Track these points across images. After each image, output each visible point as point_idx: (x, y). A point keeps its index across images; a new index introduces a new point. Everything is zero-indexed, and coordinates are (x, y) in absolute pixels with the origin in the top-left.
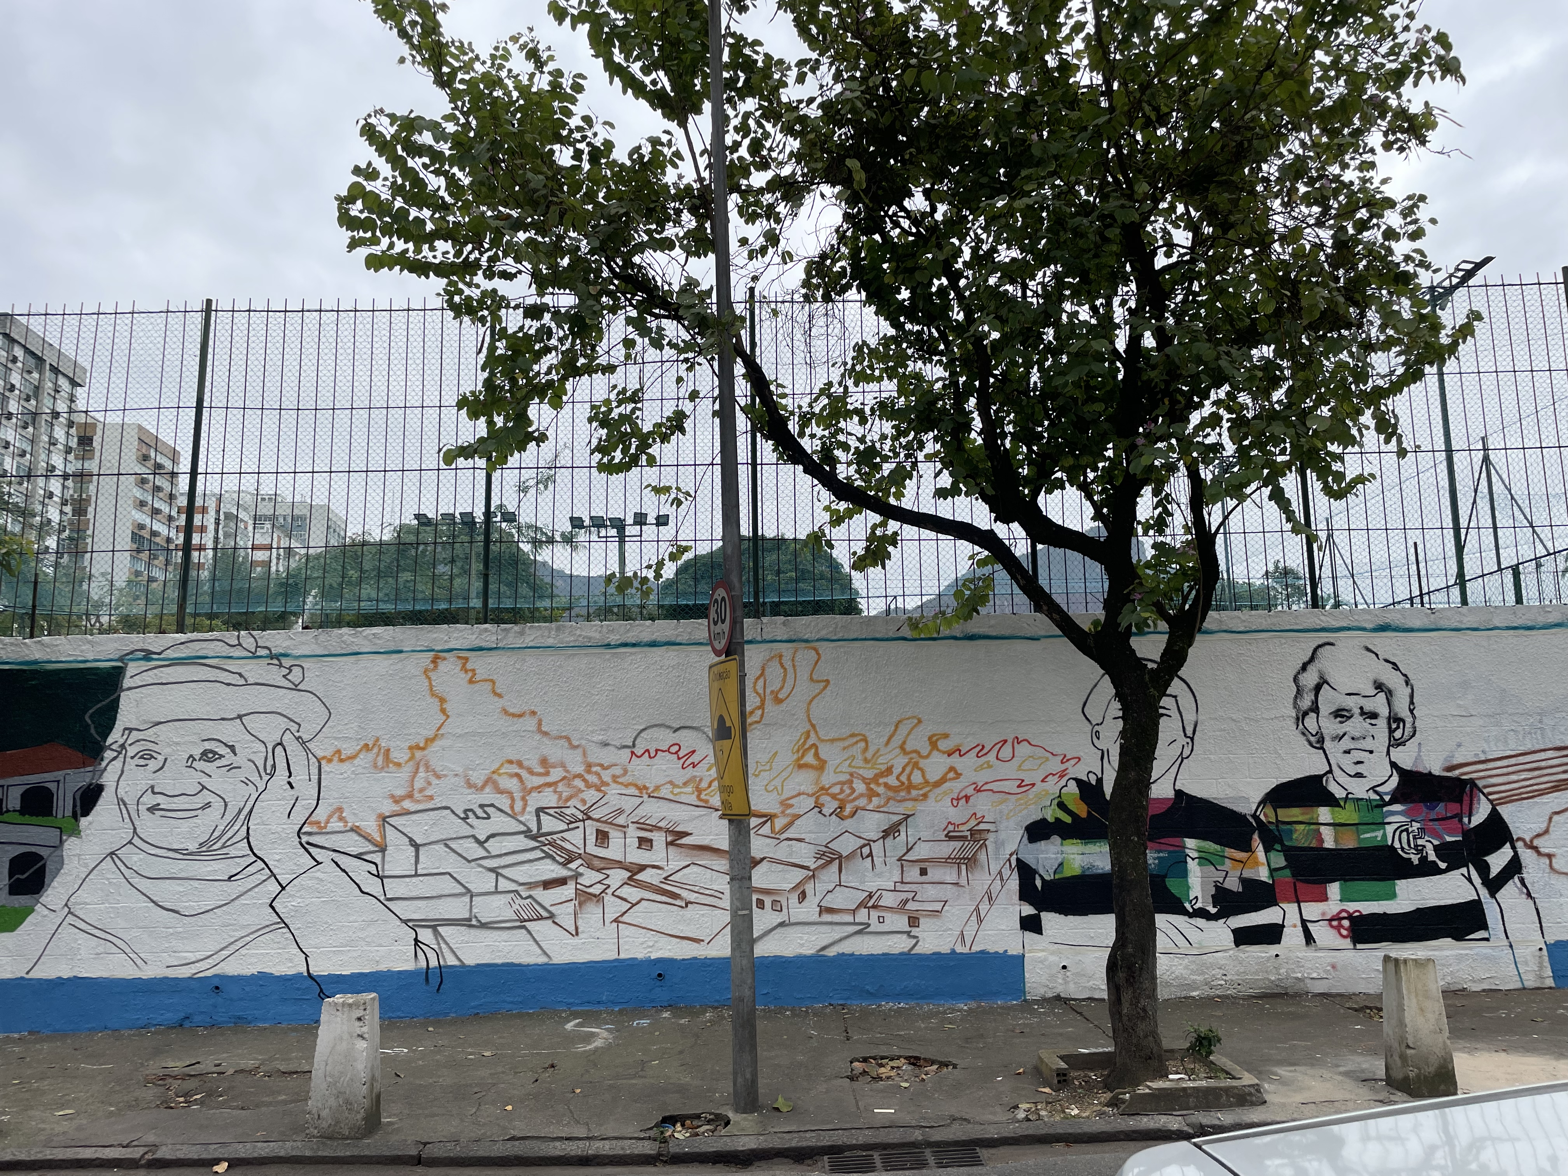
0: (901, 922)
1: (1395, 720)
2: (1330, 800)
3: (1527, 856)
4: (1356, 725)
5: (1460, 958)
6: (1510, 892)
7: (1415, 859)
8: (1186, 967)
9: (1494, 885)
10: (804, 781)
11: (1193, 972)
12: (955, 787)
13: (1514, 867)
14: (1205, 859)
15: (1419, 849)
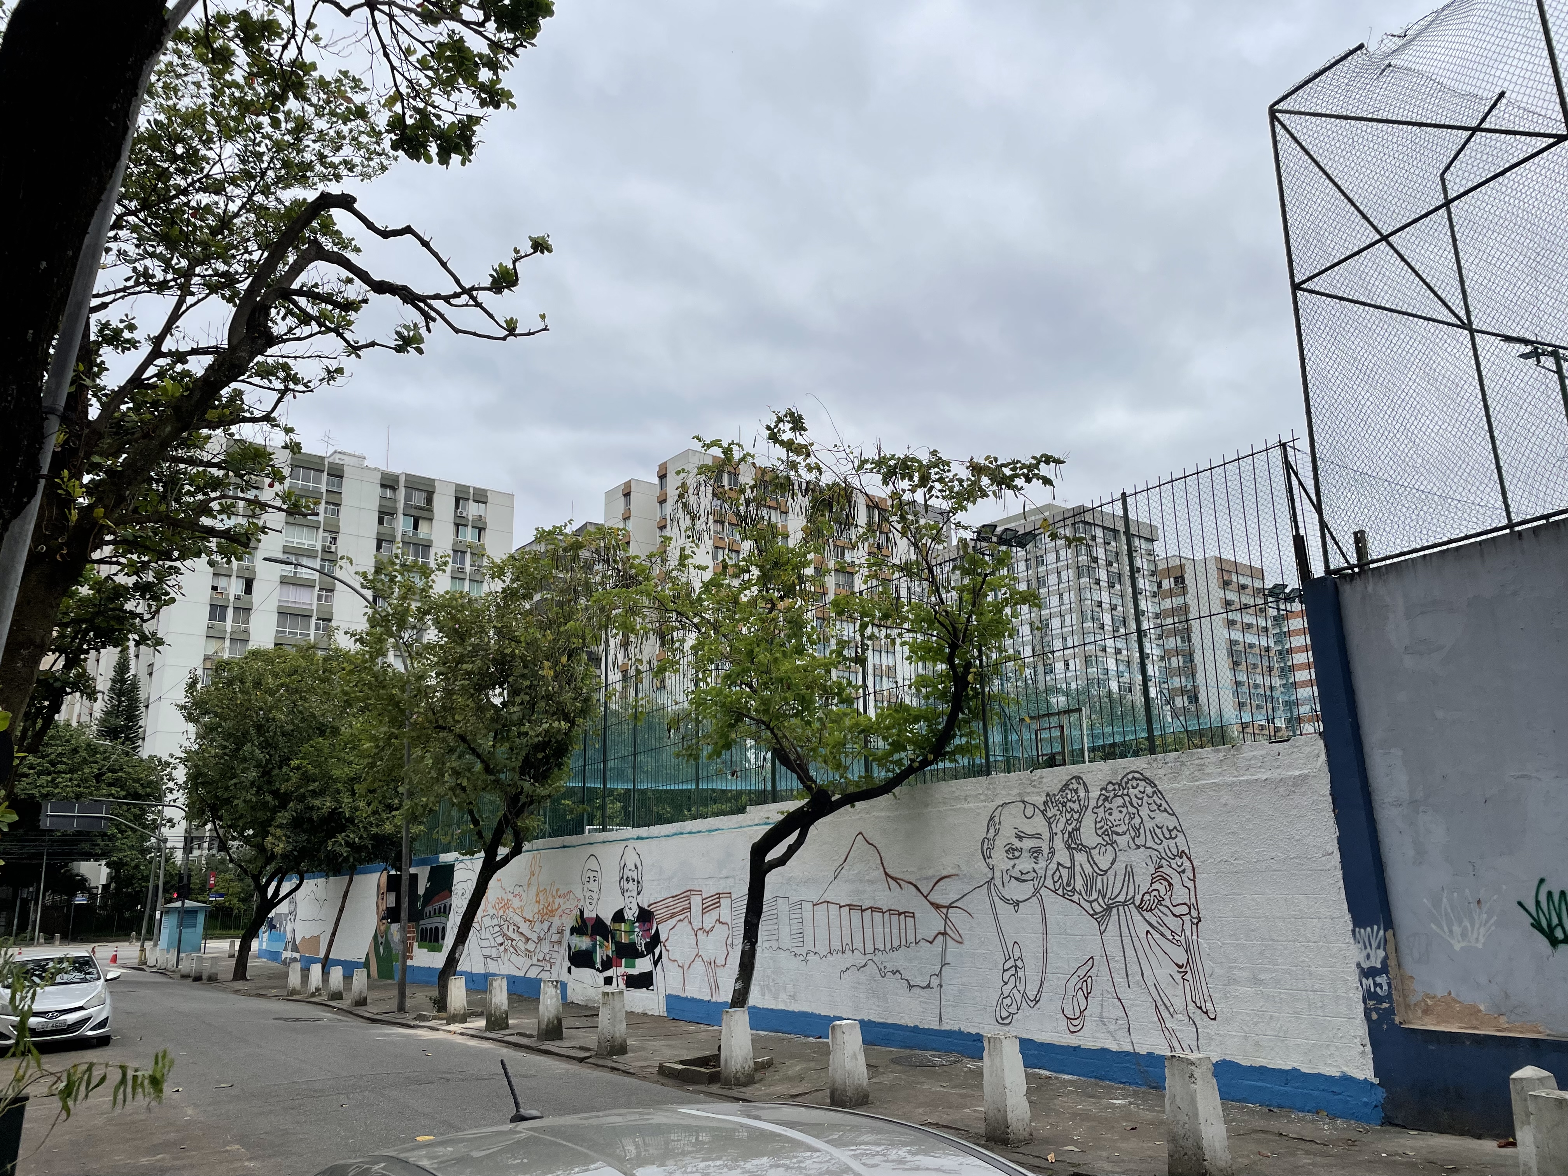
1: (638, 882)
2: (624, 921)
4: (631, 884)
6: (659, 967)
7: (640, 949)
9: (656, 963)
12: (560, 911)
13: (660, 956)
14: (601, 946)
15: (641, 945)
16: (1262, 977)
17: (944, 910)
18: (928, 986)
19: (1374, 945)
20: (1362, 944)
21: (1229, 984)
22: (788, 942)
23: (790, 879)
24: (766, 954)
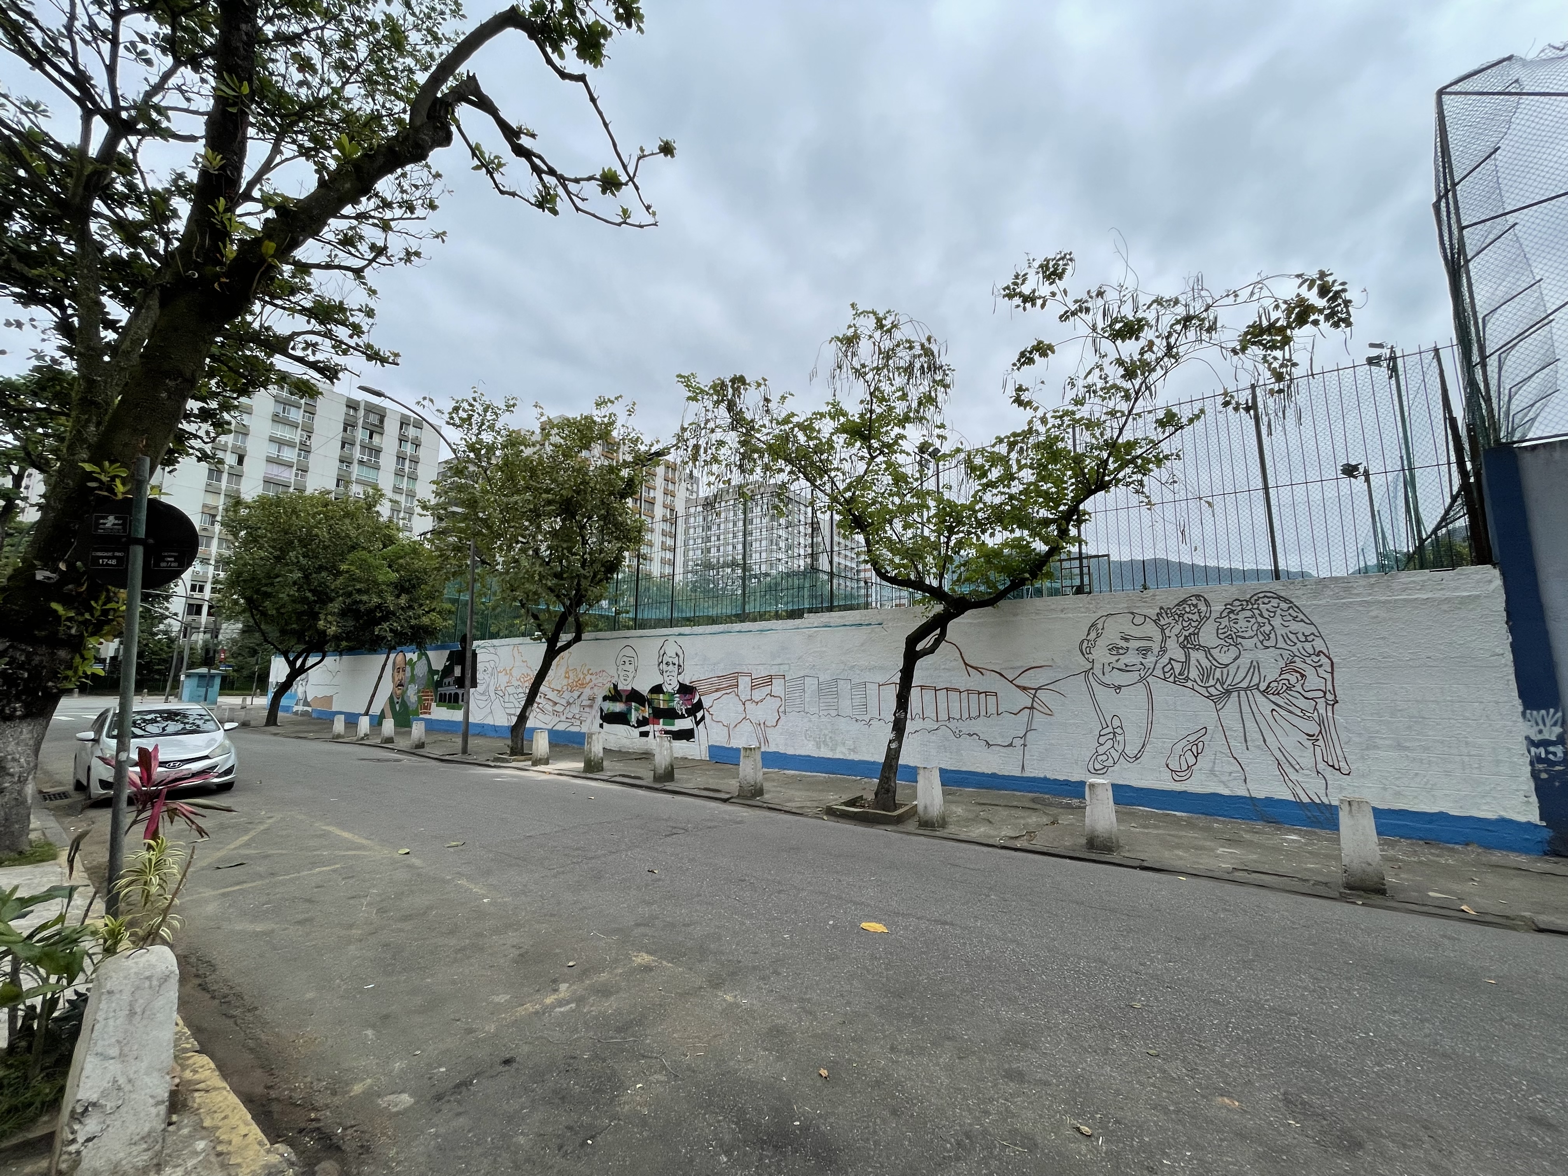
1: (679, 666)
2: (663, 692)
4: (671, 667)
6: (702, 725)
7: (680, 713)
8: (629, 742)
9: (698, 723)
11: (630, 744)
13: (703, 718)
14: (637, 710)
15: (681, 710)
16: (1407, 744)
17: (1033, 692)
18: (1011, 745)
19: (1548, 723)
20: (1533, 723)
21: (1367, 749)
22: (848, 711)
23: (853, 667)
24: (823, 719)
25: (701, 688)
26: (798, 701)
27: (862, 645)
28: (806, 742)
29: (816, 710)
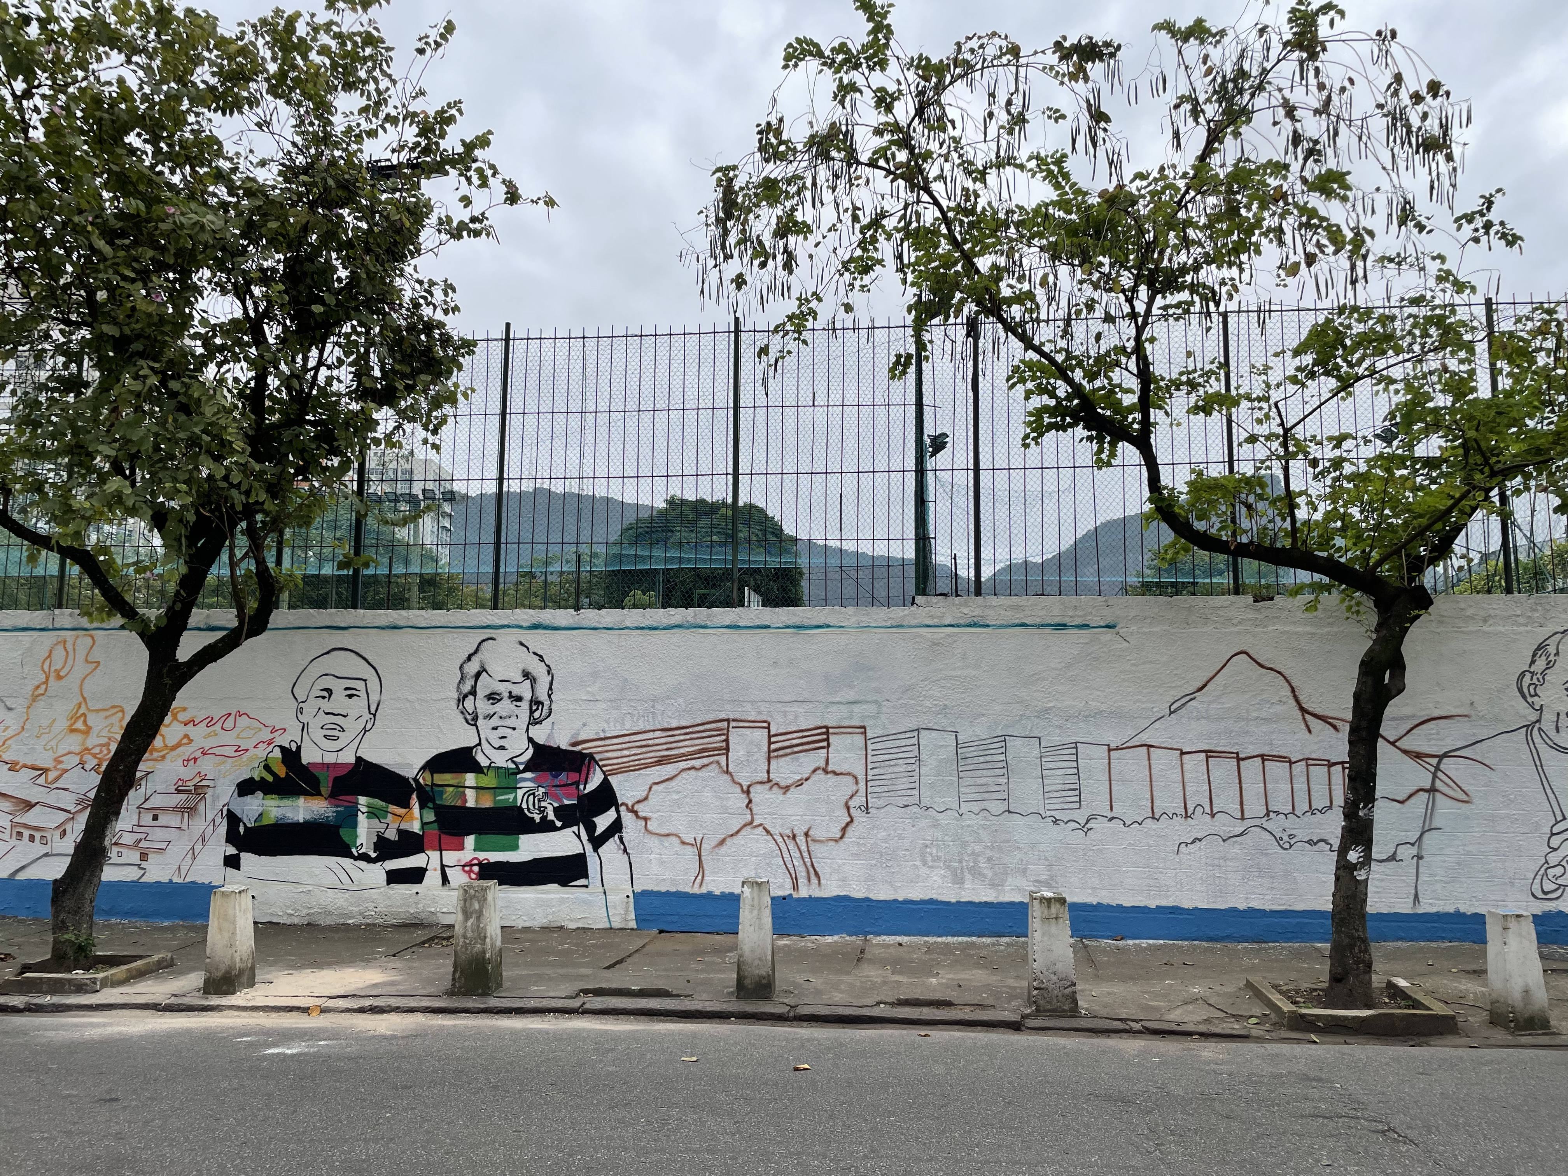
0: (135, 857)
1: (536, 703)
2: (476, 768)
3: (627, 818)
4: (505, 707)
5: (562, 901)
6: (610, 847)
7: (537, 817)
8: (347, 900)
9: (597, 842)
10: (73, 743)
11: (351, 905)
12: (187, 751)
13: (616, 827)
14: (373, 814)
15: (542, 810)
17: (1434, 761)
18: (1393, 858)
22: (1035, 803)
23: (1047, 710)
24: (969, 820)
25: (609, 755)
26: (903, 783)
27: (1069, 666)
28: (924, 871)
29: (952, 801)
